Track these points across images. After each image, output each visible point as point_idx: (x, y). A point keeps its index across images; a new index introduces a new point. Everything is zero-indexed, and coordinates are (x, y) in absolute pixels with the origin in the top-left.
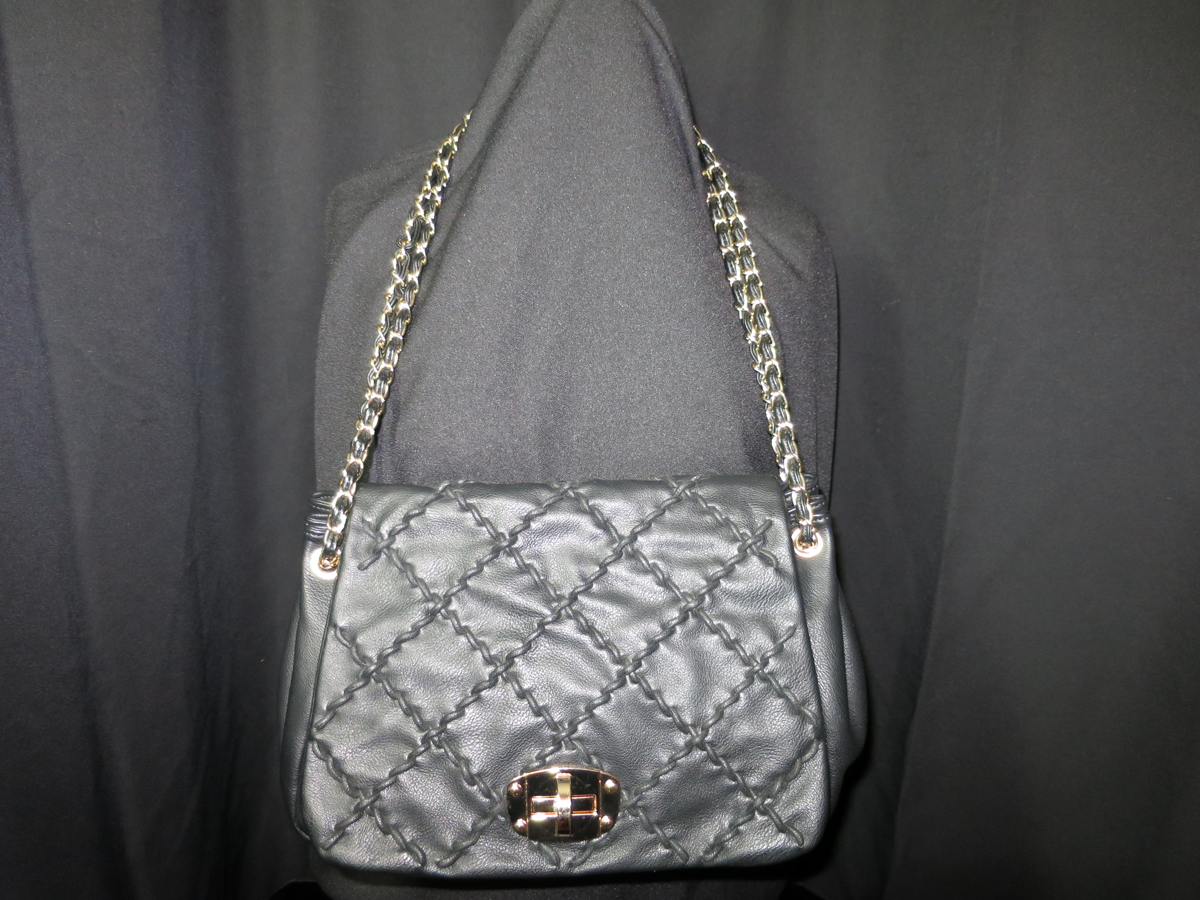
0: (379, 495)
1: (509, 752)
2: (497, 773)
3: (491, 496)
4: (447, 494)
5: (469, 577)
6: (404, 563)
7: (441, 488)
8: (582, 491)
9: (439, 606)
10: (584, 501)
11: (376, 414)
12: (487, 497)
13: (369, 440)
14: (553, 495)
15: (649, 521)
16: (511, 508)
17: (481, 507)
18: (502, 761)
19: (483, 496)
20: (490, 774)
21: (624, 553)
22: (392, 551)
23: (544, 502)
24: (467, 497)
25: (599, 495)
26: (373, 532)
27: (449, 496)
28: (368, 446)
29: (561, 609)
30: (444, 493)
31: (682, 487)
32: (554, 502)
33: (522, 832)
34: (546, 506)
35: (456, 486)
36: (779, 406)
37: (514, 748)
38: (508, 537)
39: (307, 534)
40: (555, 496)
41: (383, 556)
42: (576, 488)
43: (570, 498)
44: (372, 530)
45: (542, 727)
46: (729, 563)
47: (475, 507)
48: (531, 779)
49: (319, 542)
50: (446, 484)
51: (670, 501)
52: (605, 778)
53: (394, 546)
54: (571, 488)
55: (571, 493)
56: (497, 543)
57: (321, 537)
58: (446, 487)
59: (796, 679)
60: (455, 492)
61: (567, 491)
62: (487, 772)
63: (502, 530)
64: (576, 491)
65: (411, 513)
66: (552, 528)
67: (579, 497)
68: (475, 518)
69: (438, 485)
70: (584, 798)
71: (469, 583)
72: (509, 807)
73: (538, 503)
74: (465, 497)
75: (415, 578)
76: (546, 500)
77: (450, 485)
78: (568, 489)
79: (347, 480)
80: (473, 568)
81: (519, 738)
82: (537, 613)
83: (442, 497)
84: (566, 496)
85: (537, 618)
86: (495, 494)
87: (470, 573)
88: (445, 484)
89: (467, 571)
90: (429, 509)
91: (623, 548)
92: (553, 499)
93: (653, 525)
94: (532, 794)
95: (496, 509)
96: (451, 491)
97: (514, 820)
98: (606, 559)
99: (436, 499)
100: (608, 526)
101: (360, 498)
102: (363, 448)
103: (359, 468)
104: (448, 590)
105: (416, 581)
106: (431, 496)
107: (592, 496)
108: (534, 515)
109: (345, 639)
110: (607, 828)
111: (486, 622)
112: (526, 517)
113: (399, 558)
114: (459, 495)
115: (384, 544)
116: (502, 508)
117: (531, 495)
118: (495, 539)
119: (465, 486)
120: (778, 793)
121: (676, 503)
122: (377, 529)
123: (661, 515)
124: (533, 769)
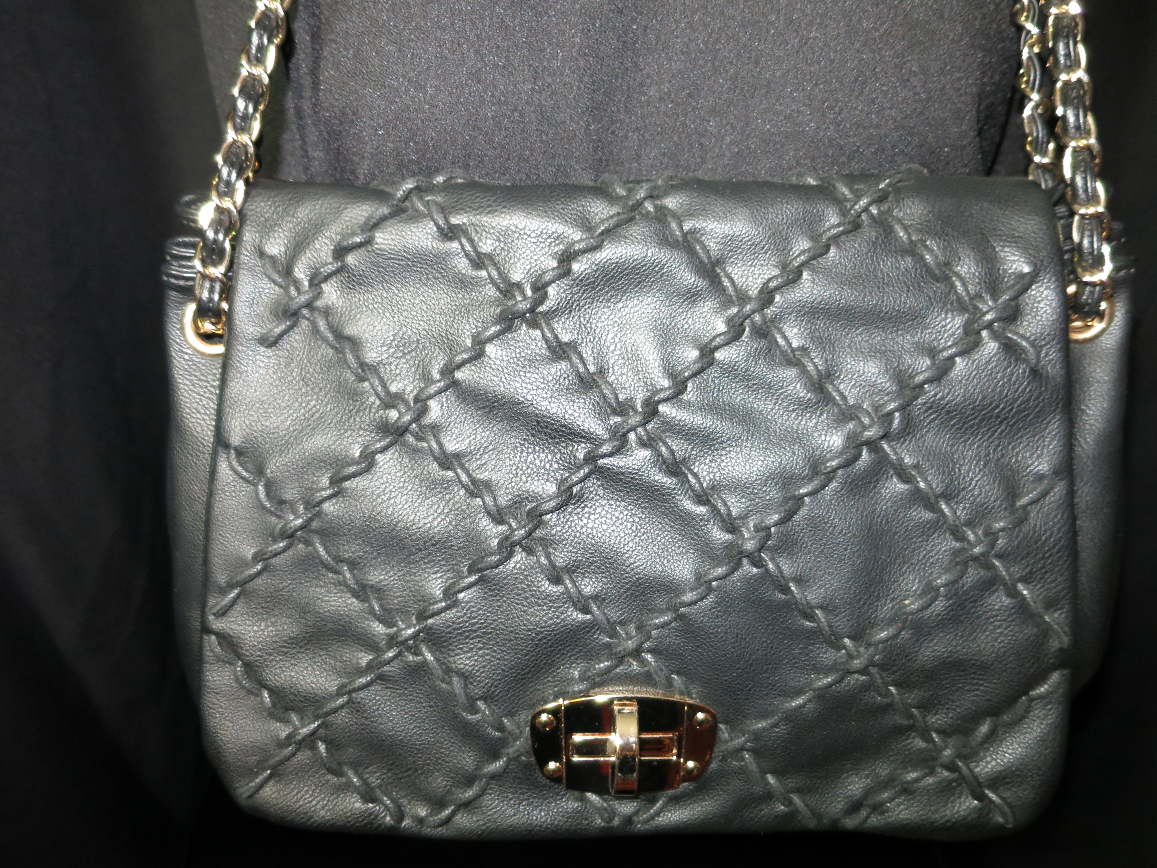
0: (289, 206)
1: (533, 667)
2: (514, 695)
3: (496, 211)
4: (413, 206)
5: (459, 367)
6: (340, 336)
7: (400, 194)
8: (671, 202)
9: (407, 418)
10: (674, 225)
11: (270, 41)
12: (489, 212)
13: (263, 95)
14: (614, 210)
15: (798, 267)
16: (533, 235)
17: (477, 232)
18: (522, 679)
19: (480, 209)
20: (502, 697)
21: (747, 329)
22: (316, 314)
23: (597, 226)
24: (450, 213)
25: (703, 212)
26: (280, 276)
27: (417, 211)
28: (261, 107)
29: (628, 432)
30: (407, 204)
31: (864, 202)
32: (617, 226)
33: (555, 778)
34: (602, 233)
35: (431, 189)
36: (1067, 37)
37: (542, 661)
38: (529, 293)
39: (165, 278)
40: (619, 214)
41: (304, 324)
42: (658, 197)
43: (646, 215)
44: (279, 272)
45: (588, 632)
46: (945, 354)
47: (466, 234)
48: (571, 709)
49: (188, 293)
50: (411, 186)
51: (841, 229)
52: (695, 709)
53: (319, 303)
54: (650, 197)
55: (649, 206)
56: (510, 303)
57: (190, 283)
58: (410, 191)
59: (1043, 567)
60: (428, 201)
61: (642, 203)
62: (497, 695)
63: (516, 276)
64: (658, 202)
65: (345, 243)
66: (613, 276)
67: (665, 215)
68: (465, 251)
69: (395, 184)
70: (658, 736)
71: (459, 375)
72: (533, 747)
73: (586, 226)
74: (445, 211)
75: (362, 365)
76: (602, 221)
77: (418, 188)
78: (645, 199)
79: (225, 171)
80: (466, 350)
81: (550, 647)
82: (583, 437)
83: (403, 211)
84: (640, 213)
85: (583, 445)
86: (504, 207)
87: (459, 359)
88: (409, 185)
89: (455, 356)
90: (381, 235)
91: (746, 319)
92: (615, 219)
93: (805, 275)
94: (572, 729)
95: (504, 235)
96: (421, 198)
97: (543, 763)
98: (715, 337)
99: (392, 215)
100: (718, 274)
101: (253, 210)
102: (251, 109)
103: (246, 153)
104: (422, 390)
105: (363, 371)
106: (385, 210)
107: (691, 214)
108: (579, 250)
109: (246, 471)
110: (690, 776)
111: (491, 447)
112: (562, 255)
113: (331, 328)
114: (434, 209)
115: (303, 299)
116: (517, 235)
117: (572, 209)
118: (505, 296)
119: (448, 187)
120: (982, 744)
121: (850, 232)
122: (288, 272)
123: (821, 255)
124: (574, 695)
